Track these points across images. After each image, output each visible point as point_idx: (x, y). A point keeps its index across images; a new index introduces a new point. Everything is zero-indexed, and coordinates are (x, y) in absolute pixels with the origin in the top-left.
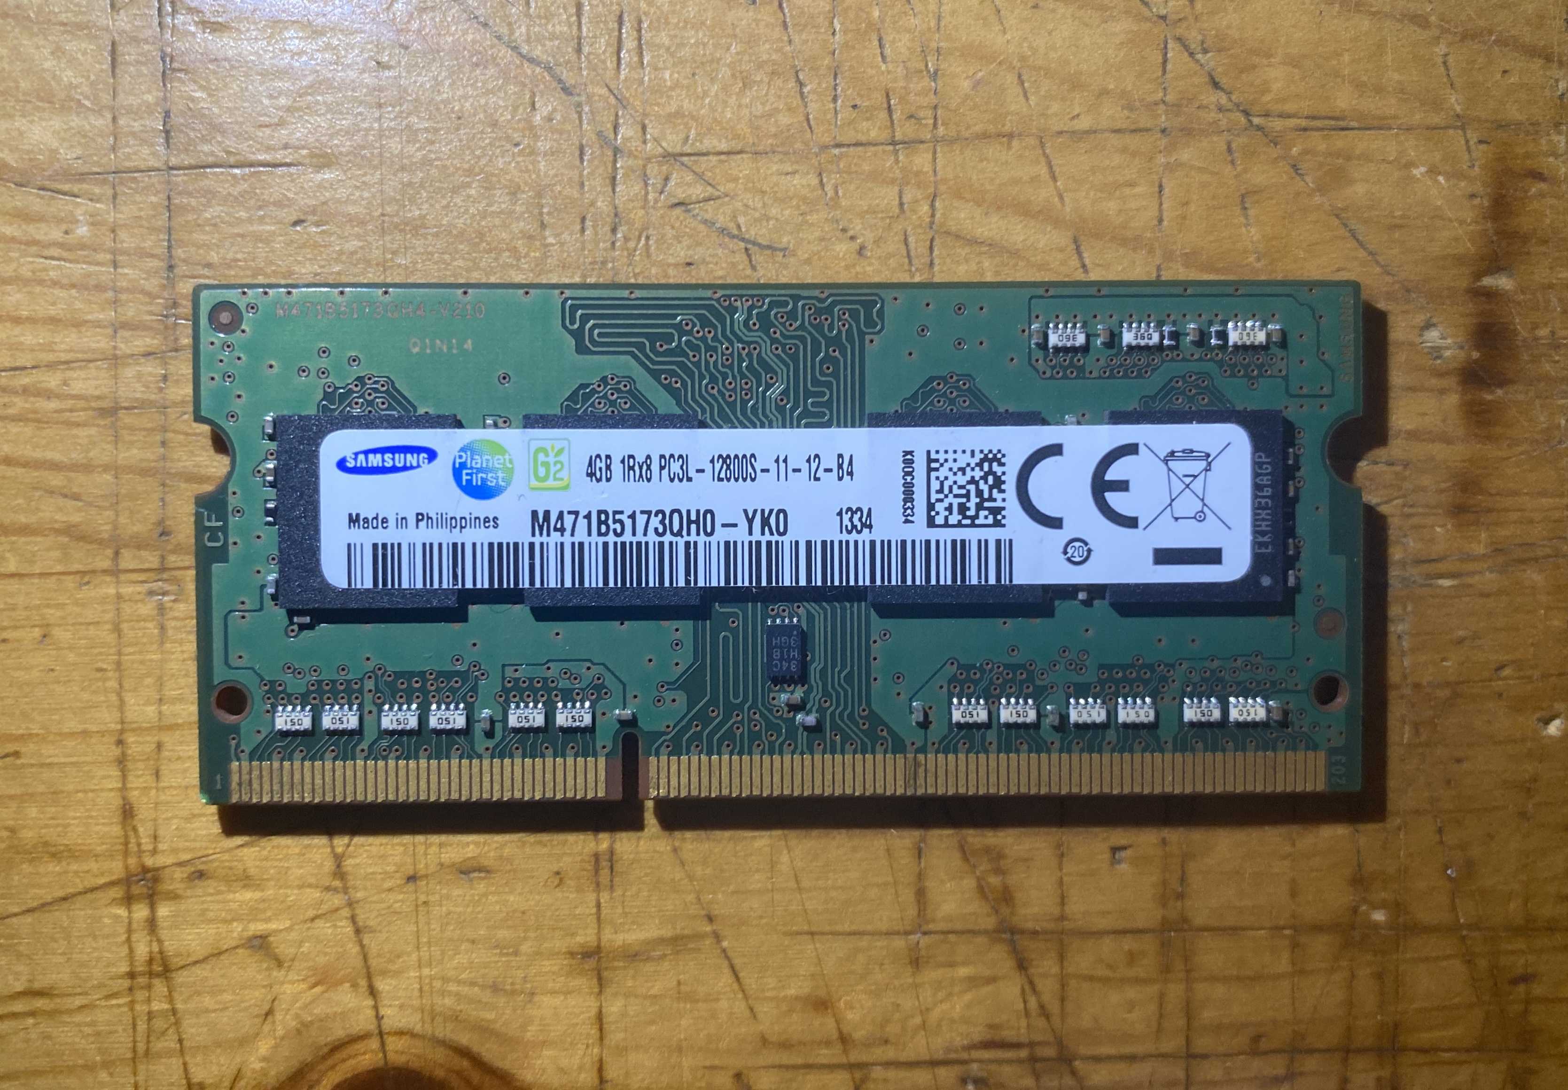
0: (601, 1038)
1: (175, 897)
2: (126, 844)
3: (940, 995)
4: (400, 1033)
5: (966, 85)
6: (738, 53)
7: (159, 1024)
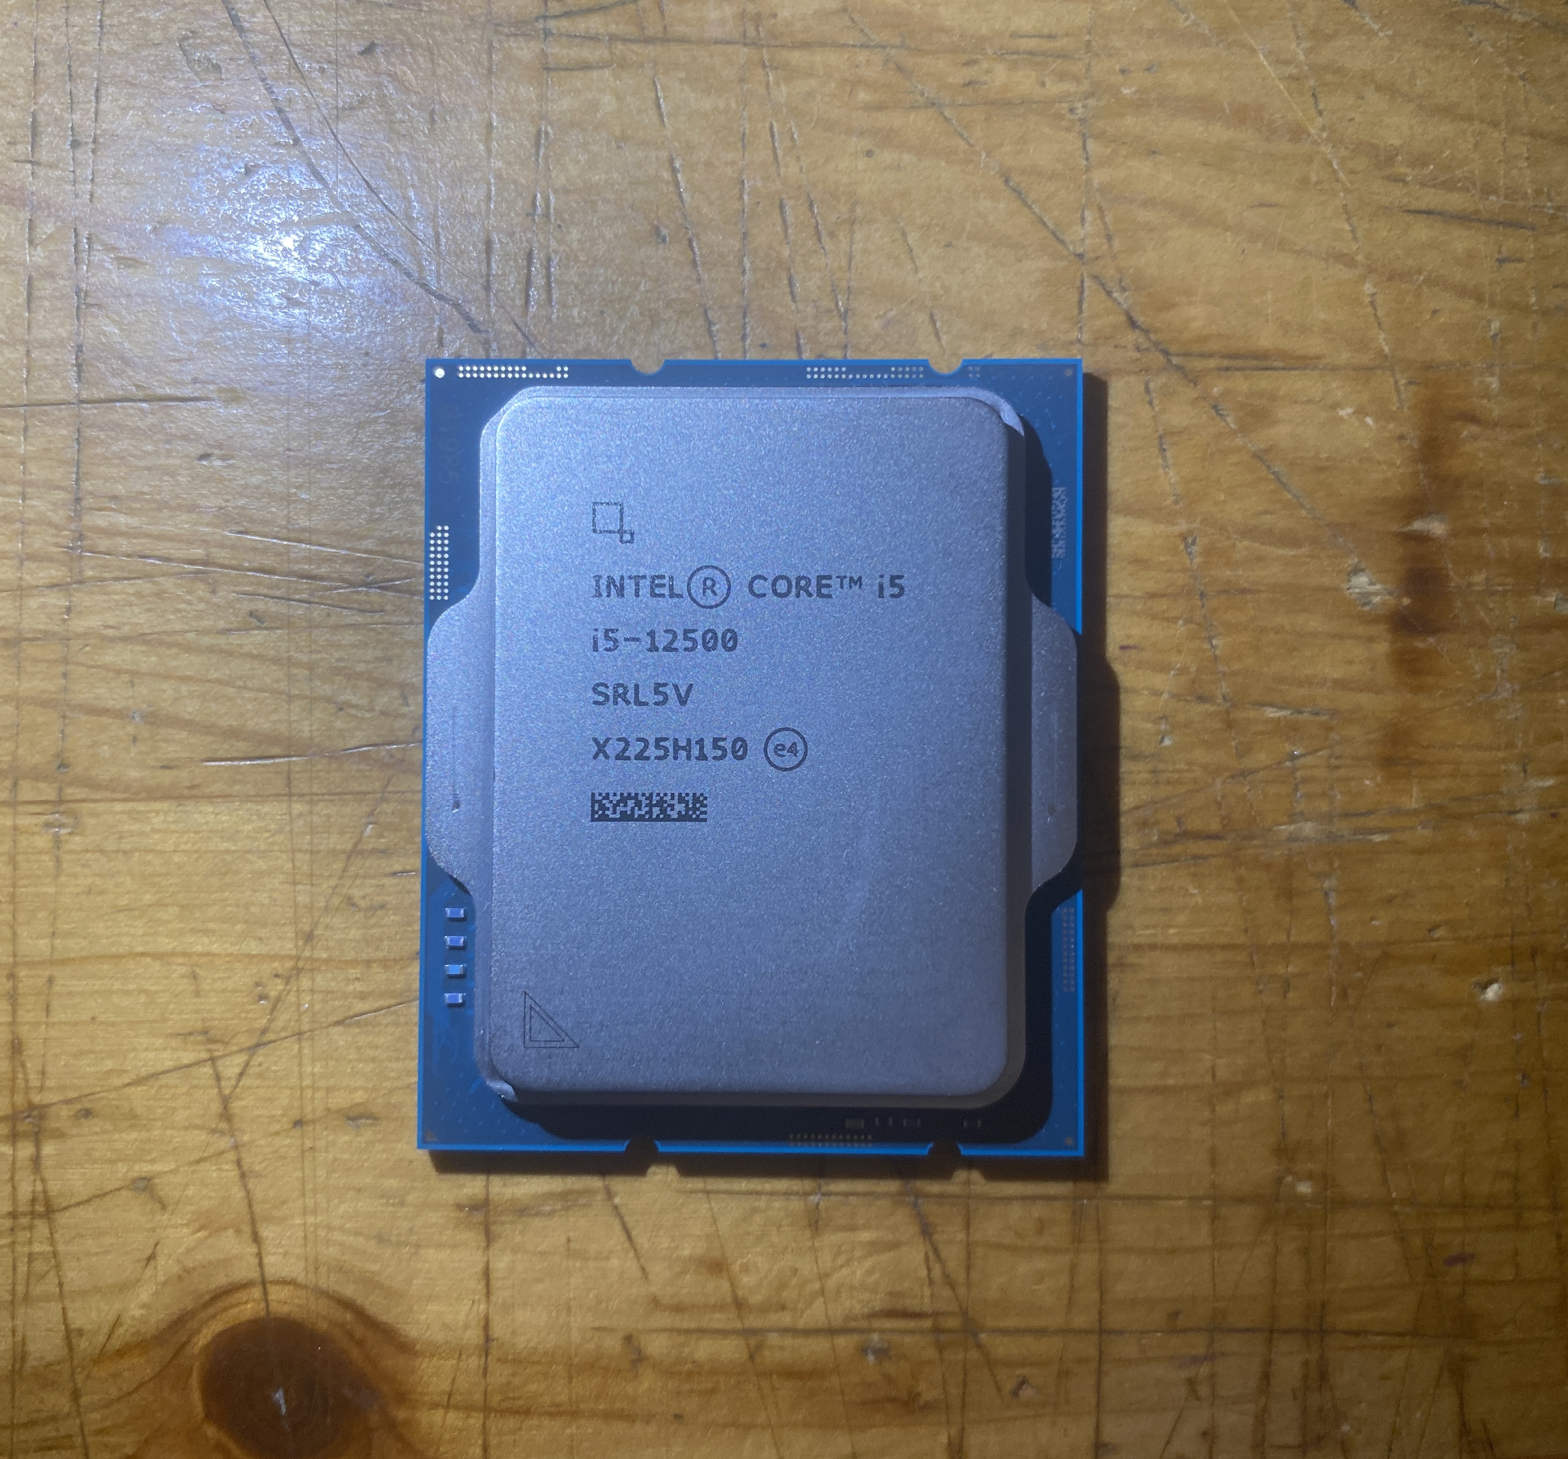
0: (488, 1294)
1: (59, 1135)
2: (14, 1079)
3: (840, 1261)
4: (284, 1282)
5: (876, 325)
6: (647, 291)
7: (40, 1266)
